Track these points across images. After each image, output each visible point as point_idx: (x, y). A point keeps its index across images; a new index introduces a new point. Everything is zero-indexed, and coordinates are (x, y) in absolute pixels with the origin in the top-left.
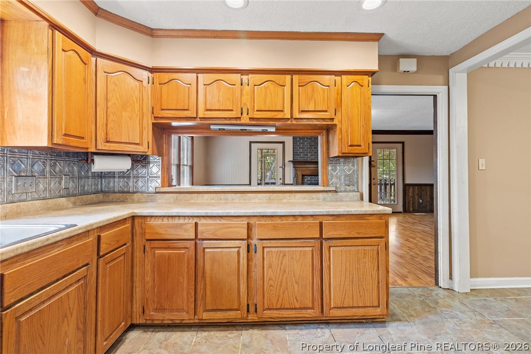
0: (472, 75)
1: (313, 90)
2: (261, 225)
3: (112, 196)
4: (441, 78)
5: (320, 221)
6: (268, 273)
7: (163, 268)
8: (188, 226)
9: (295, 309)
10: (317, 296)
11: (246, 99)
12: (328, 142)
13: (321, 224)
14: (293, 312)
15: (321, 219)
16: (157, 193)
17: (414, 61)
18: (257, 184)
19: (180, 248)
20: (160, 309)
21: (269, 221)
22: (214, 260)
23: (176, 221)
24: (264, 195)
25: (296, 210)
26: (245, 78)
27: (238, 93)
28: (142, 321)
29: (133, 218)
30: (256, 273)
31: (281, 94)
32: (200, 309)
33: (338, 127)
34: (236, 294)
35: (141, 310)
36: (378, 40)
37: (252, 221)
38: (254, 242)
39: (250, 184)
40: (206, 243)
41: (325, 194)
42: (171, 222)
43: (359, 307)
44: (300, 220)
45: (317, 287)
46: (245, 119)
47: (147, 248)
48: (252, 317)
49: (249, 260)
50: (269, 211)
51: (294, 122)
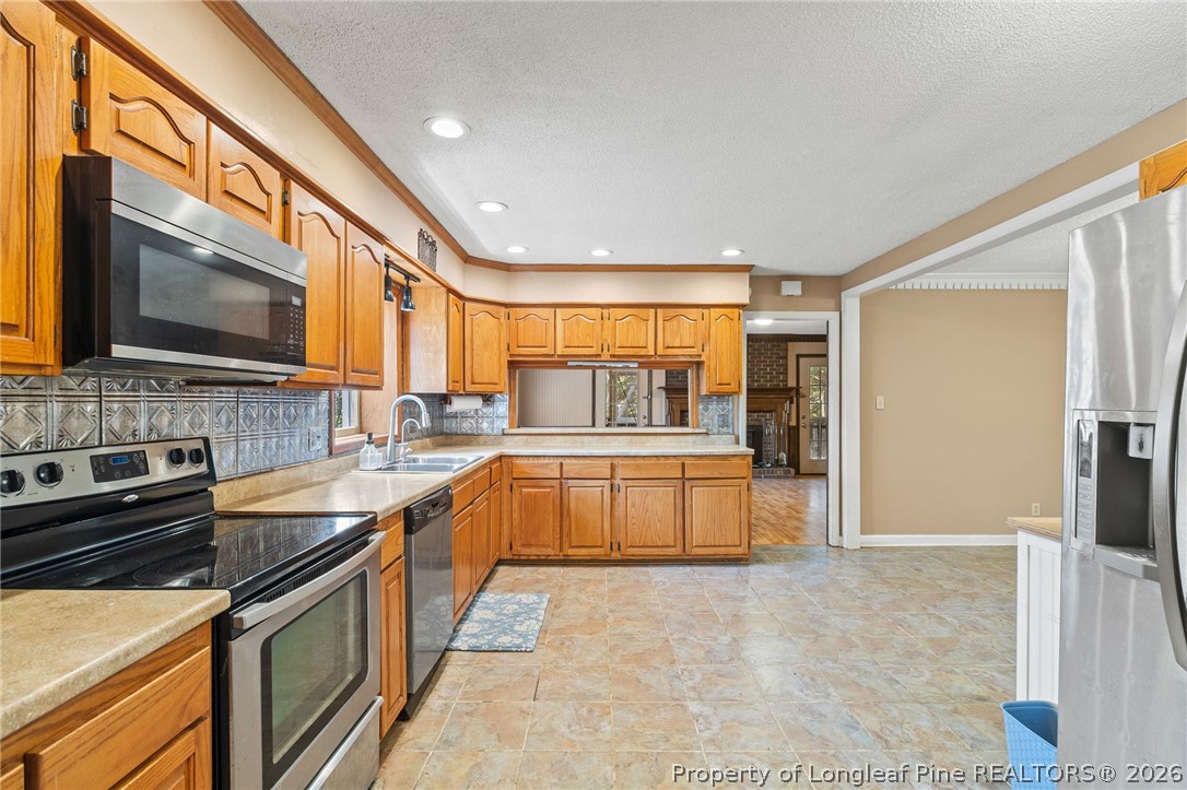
0: (865, 300)
1: (679, 325)
2: (623, 465)
3: (455, 438)
4: (832, 303)
5: (682, 461)
6: (631, 512)
7: (530, 507)
8: (554, 466)
9: (658, 547)
10: (679, 534)
11: (607, 334)
12: (698, 378)
13: (683, 464)
14: (655, 550)
15: (683, 460)
16: (504, 434)
17: (798, 284)
18: (604, 425)
19: (545, 487)
20: (527, 545)
21: (632, 462)
22: (578, 498)
23: (542, 461)
24: (625, 437)
25: (658, 451)
26: (605, 311)
27: (598, 329)
28: (509, 557)
29: (500, 458)
30: (620, 511)
31: (644, 329)
32: (566, 545)
33: (706, 364)
34: (599, 532)
35: (508, 546)
36: (749, 271)
37: (616, 461)
38: (617, 481)
39: (594, 425)
40: (571, 482)
41: (694, 437)
42: (536, 461)
43: (720, 546)
44: (662, 461)
45: (679, 525)
46: (606, 355)
47: (515, 486)
48: (615, 555)
49: (612, 499)
50: (632, 452)
51: (658, 359)
